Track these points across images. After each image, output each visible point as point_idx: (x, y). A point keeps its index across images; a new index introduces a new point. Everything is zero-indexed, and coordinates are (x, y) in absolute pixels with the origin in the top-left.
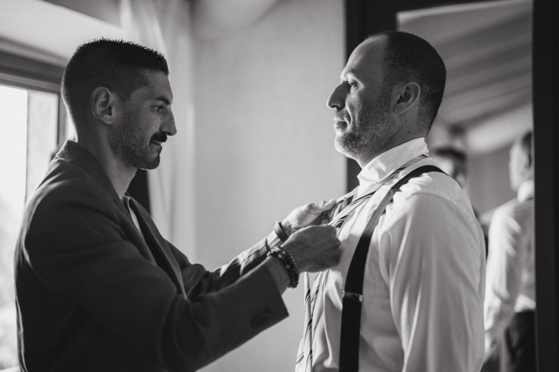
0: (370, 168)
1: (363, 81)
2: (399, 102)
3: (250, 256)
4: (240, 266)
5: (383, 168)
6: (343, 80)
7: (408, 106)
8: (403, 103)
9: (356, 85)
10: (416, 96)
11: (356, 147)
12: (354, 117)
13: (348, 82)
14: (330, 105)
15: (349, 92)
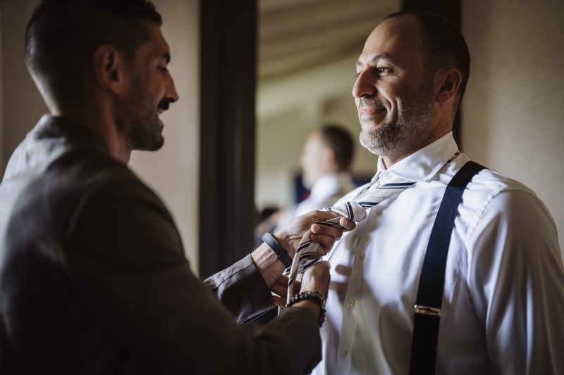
0: (409, 163)
1: (403, 66)
2: (442, 90)
3: (231, 276)
4: (216, 290)
5: (429, 163)
6: (368, 65)
7: (451, 95)
8: (447, 92)
9: (391, 71)
10: (457, 84)
11: (392, 141)
12: (395, 102)
13: (376, 67)
14: (360, 95)
15: (379, 77)
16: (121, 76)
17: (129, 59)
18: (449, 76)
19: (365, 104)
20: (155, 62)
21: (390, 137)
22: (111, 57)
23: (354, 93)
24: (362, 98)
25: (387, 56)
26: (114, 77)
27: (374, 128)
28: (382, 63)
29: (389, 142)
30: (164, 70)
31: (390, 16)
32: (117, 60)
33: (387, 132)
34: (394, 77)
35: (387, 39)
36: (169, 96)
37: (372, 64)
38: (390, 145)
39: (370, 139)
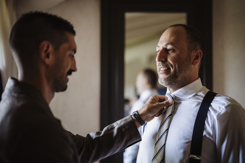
2: (195, 59)
6: (163, 47)
7: (198, 62)
8: (197, 60)
9: (174, 51)
10: (201, 57)
11: (174, 82)
12: (175, 66)
13: (166, 48)
14: (159, 60)
15: (168, 54)
16: (51, 56)
17: (56, 49)
18: (197, 54)
19: (161, 65)
20: (68, 53)
21: (173, 80)
22: (48, 47)
23: (157, 59)
24: (160, 62)
25: (172, 44)
26: (48, 56)
27: (166, 77)
28: (169, 47)
29: (173, 82)
30: (73, 56)
31: (171, 26)
32: (51, 49)
33: (172, 78)
34: (175, 54)
35: (171, 36)
36: (73, 68)
37: (165, 47)
38: (173, 83)
39: (164, 82)
